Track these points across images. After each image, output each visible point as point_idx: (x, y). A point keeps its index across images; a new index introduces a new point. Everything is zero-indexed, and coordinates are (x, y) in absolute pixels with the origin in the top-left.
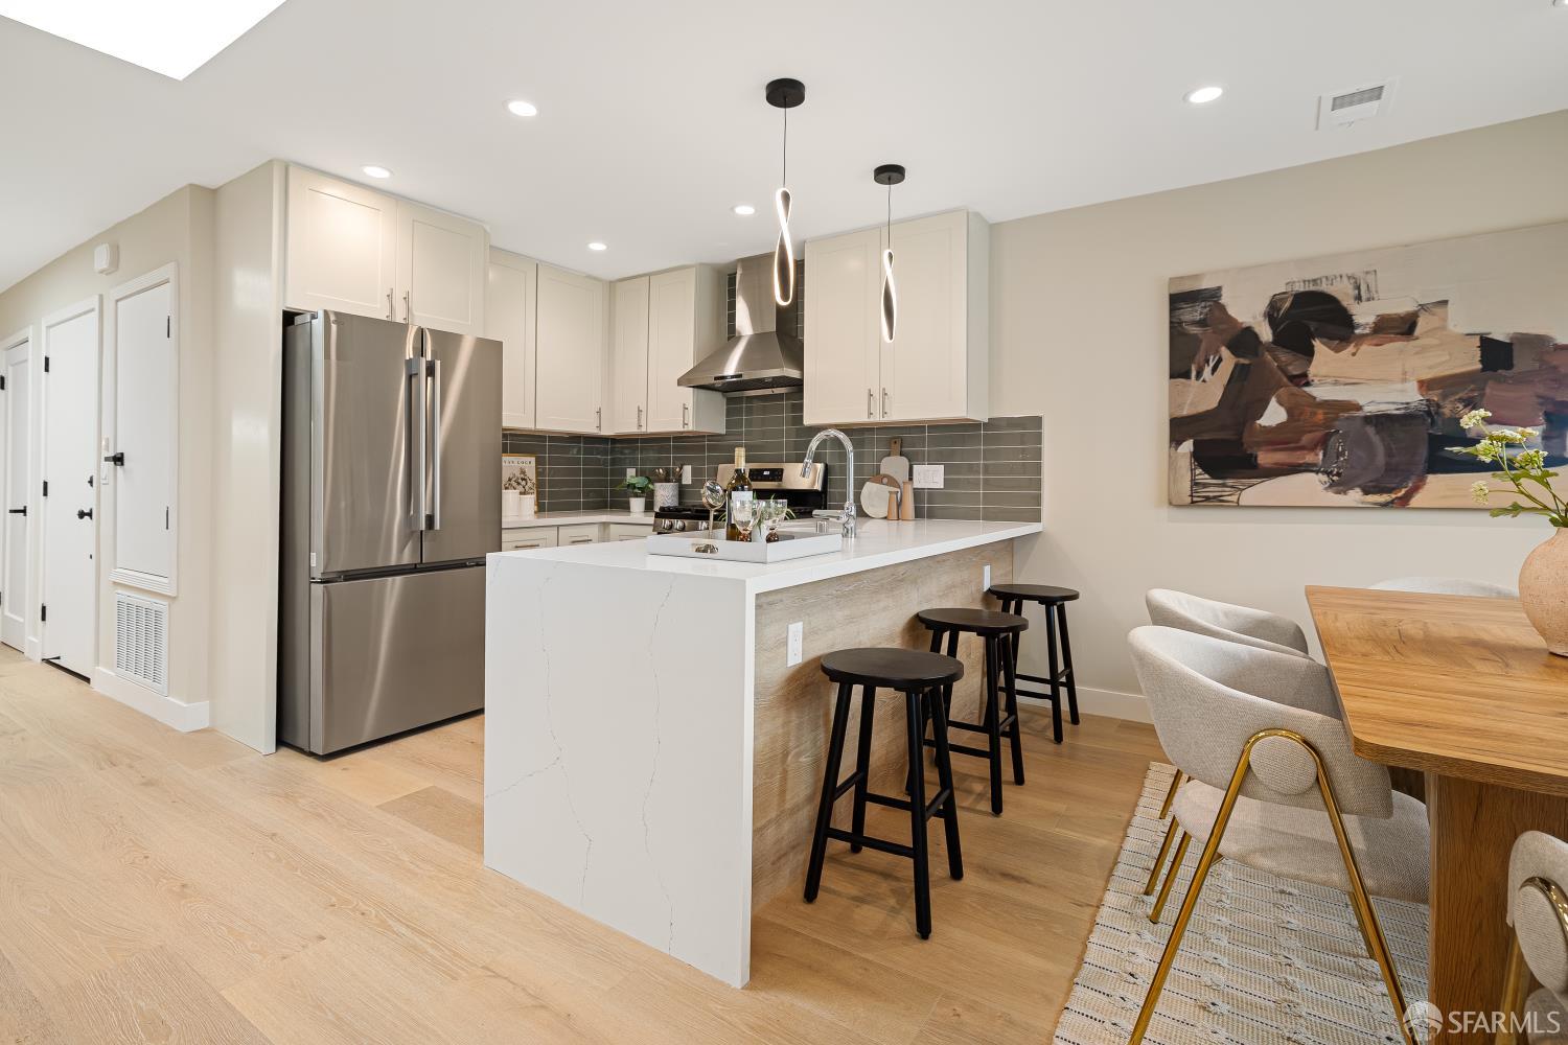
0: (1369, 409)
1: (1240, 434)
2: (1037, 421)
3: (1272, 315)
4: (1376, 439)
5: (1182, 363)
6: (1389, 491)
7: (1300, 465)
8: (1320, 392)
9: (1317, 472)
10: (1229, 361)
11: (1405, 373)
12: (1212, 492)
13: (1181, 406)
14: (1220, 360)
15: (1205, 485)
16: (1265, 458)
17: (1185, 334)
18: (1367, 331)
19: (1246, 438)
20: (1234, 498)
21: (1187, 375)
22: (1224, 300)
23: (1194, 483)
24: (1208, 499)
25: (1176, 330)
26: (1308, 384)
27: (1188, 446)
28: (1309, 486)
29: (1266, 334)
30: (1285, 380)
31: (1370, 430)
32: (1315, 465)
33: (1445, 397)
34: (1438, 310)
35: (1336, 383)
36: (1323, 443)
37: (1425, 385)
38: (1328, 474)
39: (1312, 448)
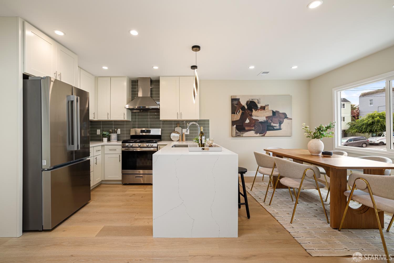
0: (260, 121)
1: (243, 124)
2: (208, 121)
3: (247, 104)
4: (261, 125)
5: (234, 112)
6: (263, 134)
7: (251, 130)
8: (254, 118)
9: (253, 131)
10: (241, 111)
11: (264, 115)
12: (239, 134)
13: (234, 119)
14: (240, 111)
15: (238, 133)
16: (246, 128)
17: (234, 106)
18: (259, 108)
19: (244, 125)
20: (242, 135)
21: (235, 114)
22: (240, 101)
23: (236, 133)
24: (238, 135)
25: (232, 105)
26: (252, 116)
27: (235, 126)
28: (252, 133)
29: (246, 107)
30: (249, 115)
31: (260, 124)
32: (253, 129)
33: (269, 119)
34: (268, 106)
35: (256, 116)
36: (254, 126)
37: (267, 117)
38: (255, 131)
39: (253, 127)
